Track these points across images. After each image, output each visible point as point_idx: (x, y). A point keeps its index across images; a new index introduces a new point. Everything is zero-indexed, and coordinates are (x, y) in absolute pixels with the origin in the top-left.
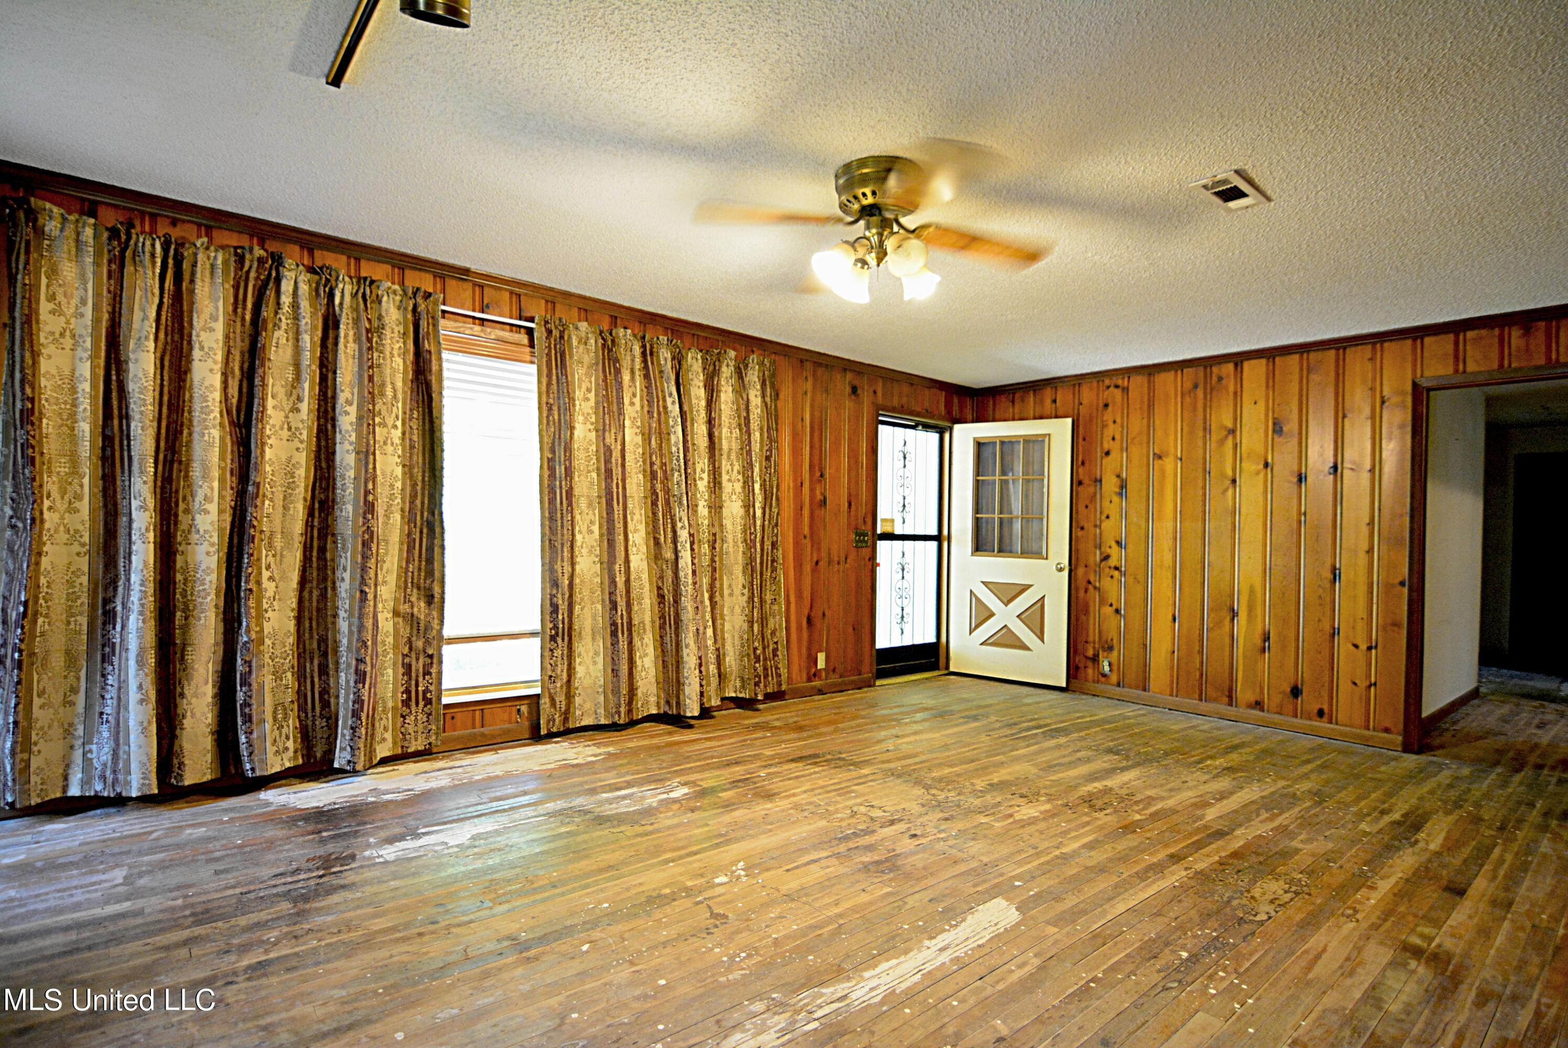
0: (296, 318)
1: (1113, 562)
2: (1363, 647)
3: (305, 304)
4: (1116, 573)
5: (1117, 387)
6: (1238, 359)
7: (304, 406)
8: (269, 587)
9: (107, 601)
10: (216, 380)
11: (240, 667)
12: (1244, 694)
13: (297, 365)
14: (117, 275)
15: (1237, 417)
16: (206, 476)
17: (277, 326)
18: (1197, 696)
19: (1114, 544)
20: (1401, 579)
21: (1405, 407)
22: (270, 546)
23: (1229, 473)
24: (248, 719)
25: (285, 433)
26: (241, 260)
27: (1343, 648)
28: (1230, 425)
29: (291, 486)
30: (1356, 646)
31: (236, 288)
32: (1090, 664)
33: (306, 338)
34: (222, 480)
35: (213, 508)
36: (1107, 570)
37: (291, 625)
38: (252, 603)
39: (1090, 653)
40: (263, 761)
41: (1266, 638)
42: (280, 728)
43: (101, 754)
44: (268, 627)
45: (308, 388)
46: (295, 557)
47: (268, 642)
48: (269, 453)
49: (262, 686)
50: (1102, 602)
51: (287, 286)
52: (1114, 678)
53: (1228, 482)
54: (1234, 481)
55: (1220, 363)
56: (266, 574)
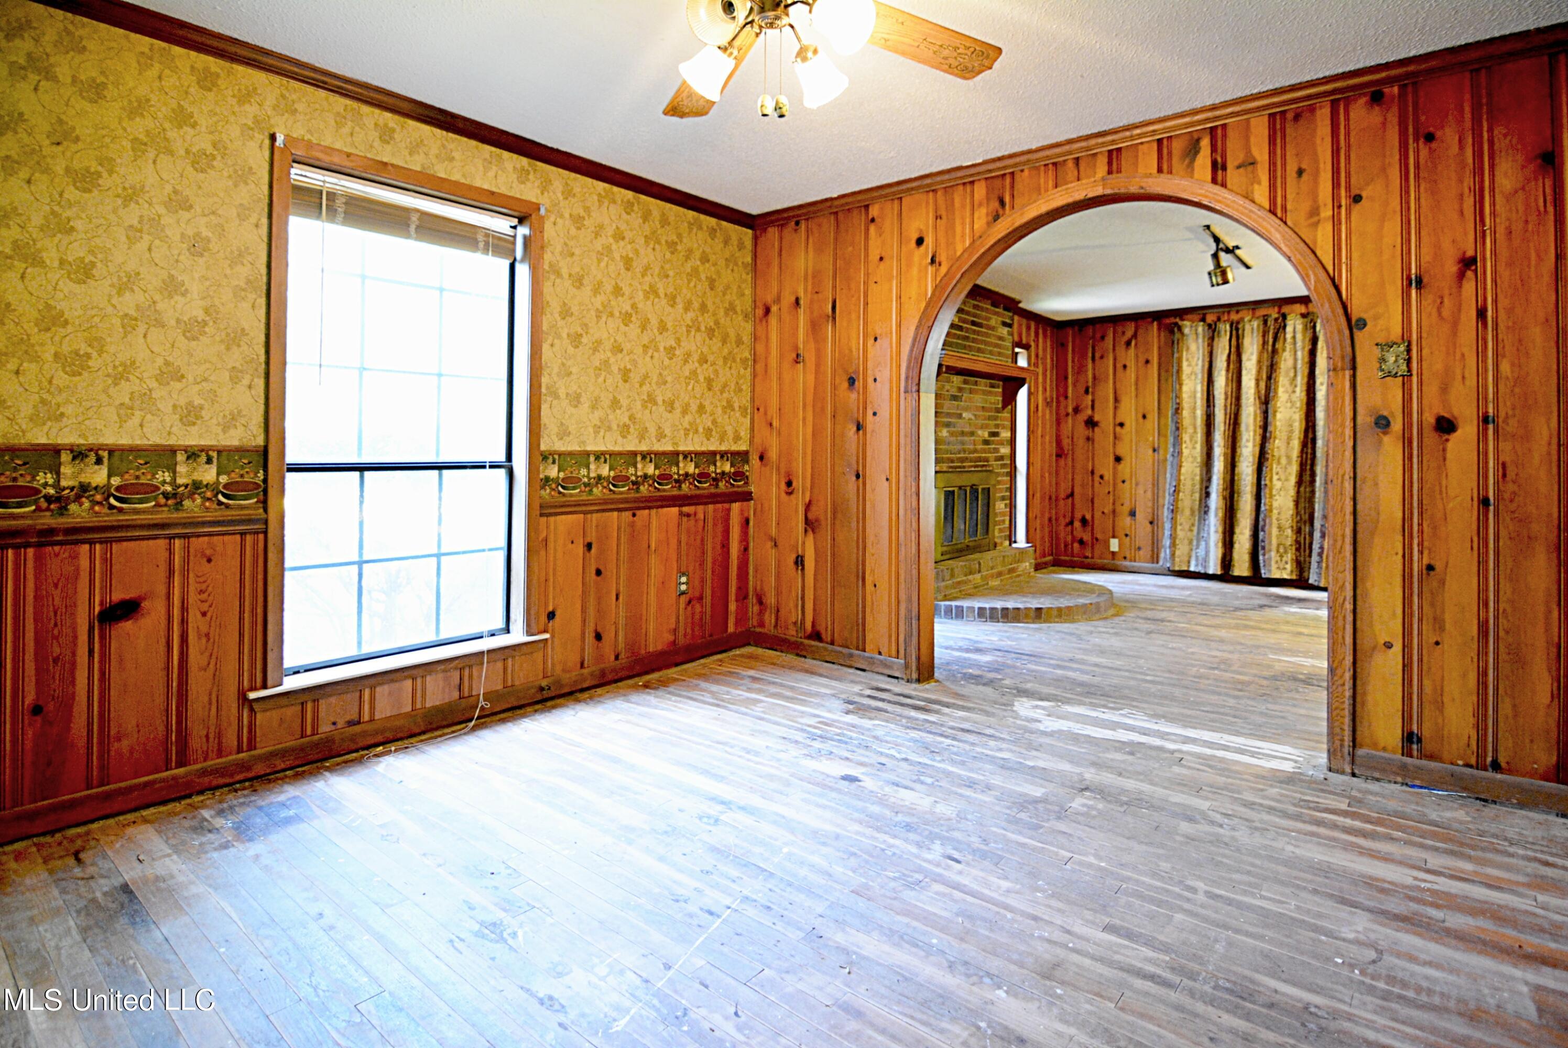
0: (1295, 343)
3: (1299, 336)
7: (1298, 389)
8: (1277, 484)
9: (1207, 487)
10: (1252, 384)
11: (1261, 523)
13: (1295, 368)
14: (1211, 346)
16: (1247, 430)
17: (1284, 350)
22: (1279, 463)
24: (1263, 548)
25: (1289, 405)
26: (1265, 322)
29: (1291, 432)
31: (1264, 336)
33: (1299, 354)
34: (1255, 431)
35: (1250, 445)
37: (1291, 505)
38: (1267, 491)
40: (1270, 571)
42: (1281, 556)
43: (1201, 552)
44: (1275, 504)
45: (1301, 381)
46: (1294, 468)
47: (1275, 512)
48: (1279, 416)
49: (1270, 534)
51: (1289, 329)
56: (1275, 477)
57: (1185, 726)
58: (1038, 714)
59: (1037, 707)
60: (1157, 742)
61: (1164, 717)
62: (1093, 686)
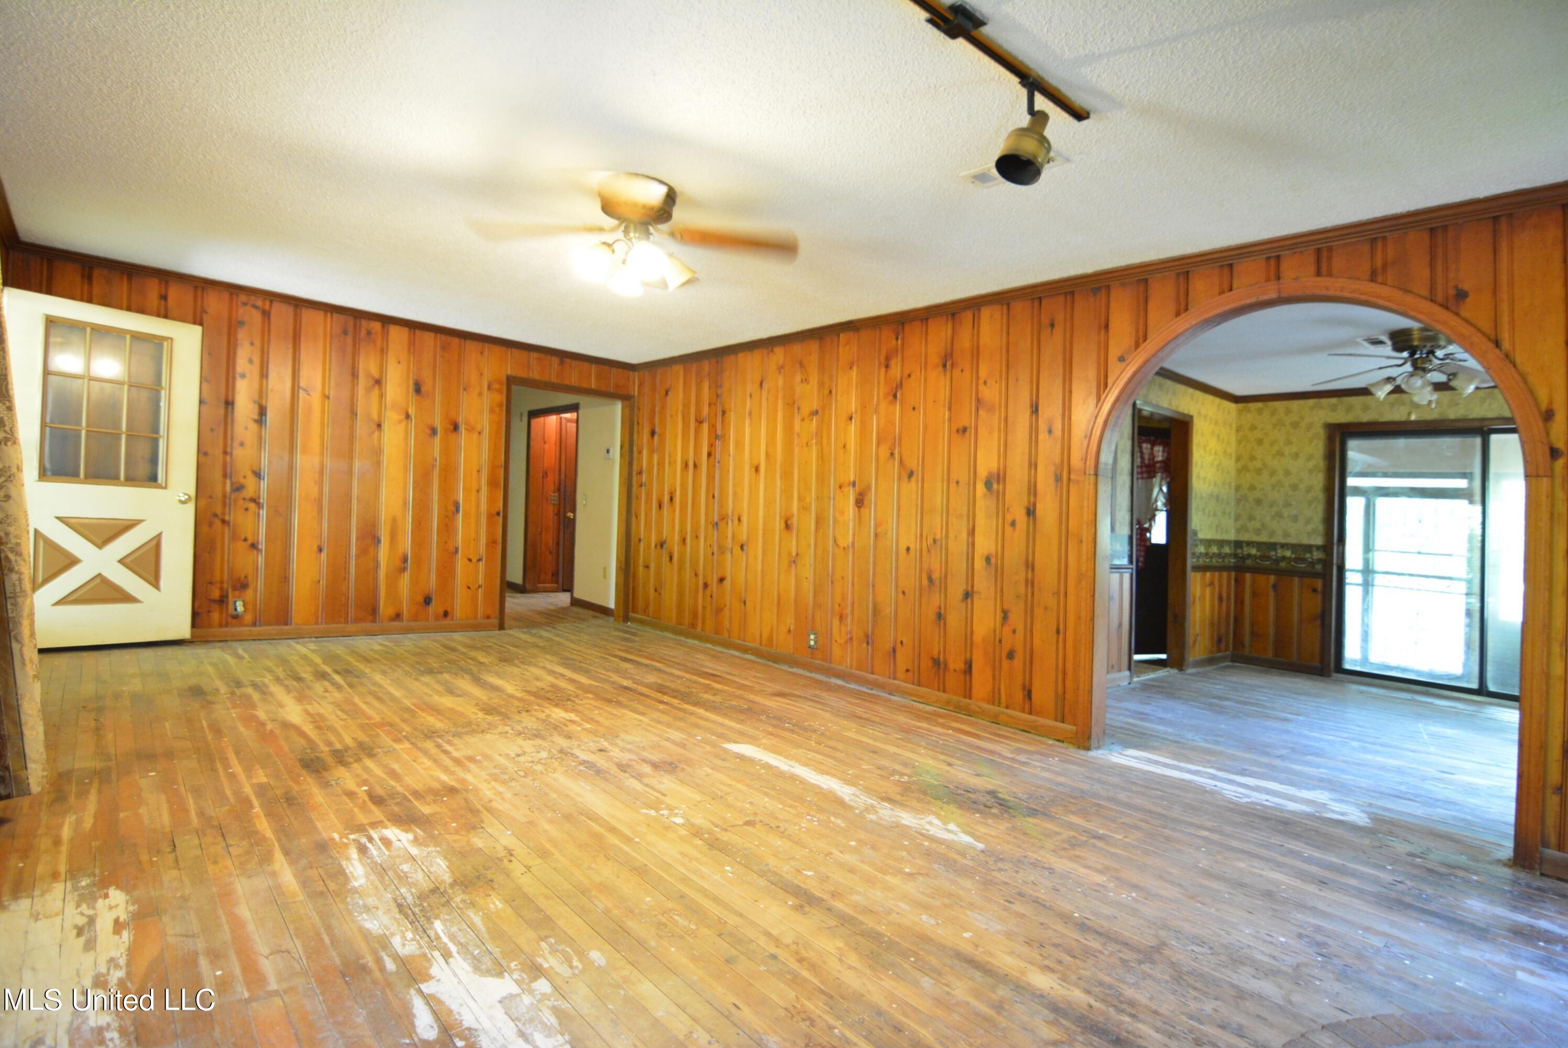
1: (249, 492)
2: (474, 560)
4: (252, 506)
5: (255, 307)
6: (387, 321)
12: (386, 610)
15: (382, 369)
18: (342, 620)
19: (250, 475)
20: (497, 510)
21: (501, 393)
23: (375, 417)
27: (460, 563)
28: (376, 375)
30: (470, 560)
32: (216, 607)
36: (241, 502)
39: (216, 594)
41: (405, 560)
50: (234, 537)
52: (248, 618)
53: (374, 427)
54: (379, 426)
55: (369, 319)
57: (1190, 782)
58: (1337, 807)
59: (1342, 814)
60: (1220, 774)
61: (1206, 792)
62: (1280, 832)
